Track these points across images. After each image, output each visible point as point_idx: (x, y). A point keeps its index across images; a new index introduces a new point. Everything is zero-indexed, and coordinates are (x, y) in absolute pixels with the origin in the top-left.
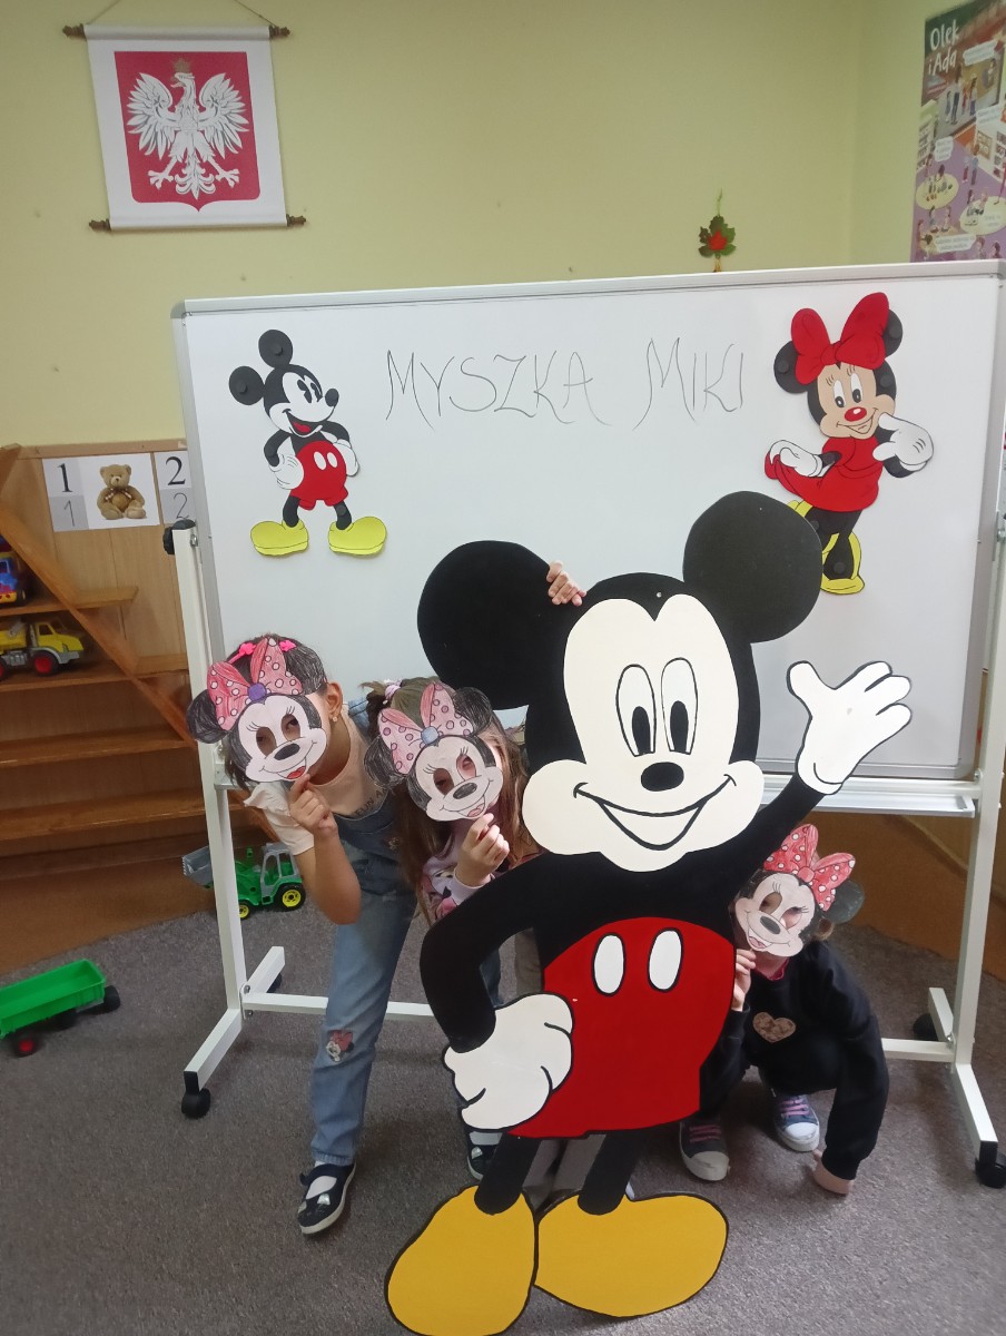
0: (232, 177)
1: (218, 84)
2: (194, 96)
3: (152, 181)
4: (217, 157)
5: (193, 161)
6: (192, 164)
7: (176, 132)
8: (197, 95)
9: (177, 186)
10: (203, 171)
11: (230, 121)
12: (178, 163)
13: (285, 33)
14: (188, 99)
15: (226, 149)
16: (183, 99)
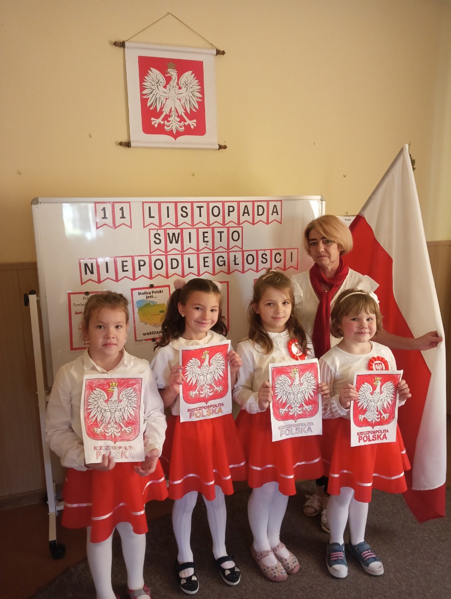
0: (192, 123)
1: (188, 76)
2: (176, 81)
3: (153, 123)
4: (186, 113)
5: (174, 114)
6: (174, 116)
7: (166, 99)
8: (178, 80)
9: (165, 127)
10: (179, 120)
11: (193, 95)
12: (167, 114)
13: (223, 53)
14: (173, 83)
15: (190, 108)
16: (171, 82)
